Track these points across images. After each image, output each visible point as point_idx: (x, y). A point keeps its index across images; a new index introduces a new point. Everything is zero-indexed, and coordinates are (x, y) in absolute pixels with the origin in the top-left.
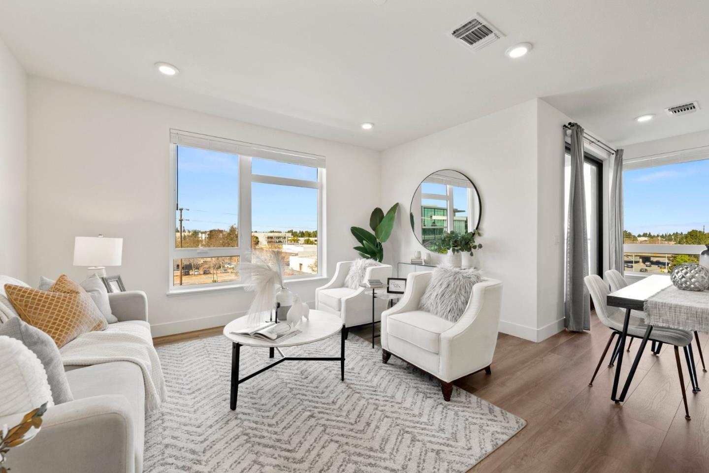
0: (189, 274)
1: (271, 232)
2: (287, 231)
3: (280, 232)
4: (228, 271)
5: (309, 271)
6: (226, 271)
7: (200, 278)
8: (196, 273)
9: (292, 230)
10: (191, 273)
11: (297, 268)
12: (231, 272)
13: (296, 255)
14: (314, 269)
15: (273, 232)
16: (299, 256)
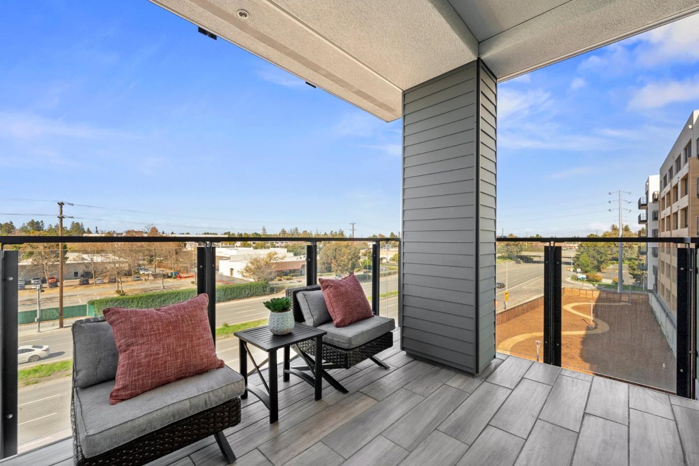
0: (88, 283)
1: (205, 234)
2: (223, 233)
3: (216, 234)
4: (142, 278)
5: (240, 276)
6: (138, 279)
7: (103, 287)
8: (98, 282)
9: (229, 232)
10: (91, 281)
11: (228, 274)
12: (146, 280)
13: (228, 258)
14: (244, 274)
15: (208, 234)
16: (231, 260)
